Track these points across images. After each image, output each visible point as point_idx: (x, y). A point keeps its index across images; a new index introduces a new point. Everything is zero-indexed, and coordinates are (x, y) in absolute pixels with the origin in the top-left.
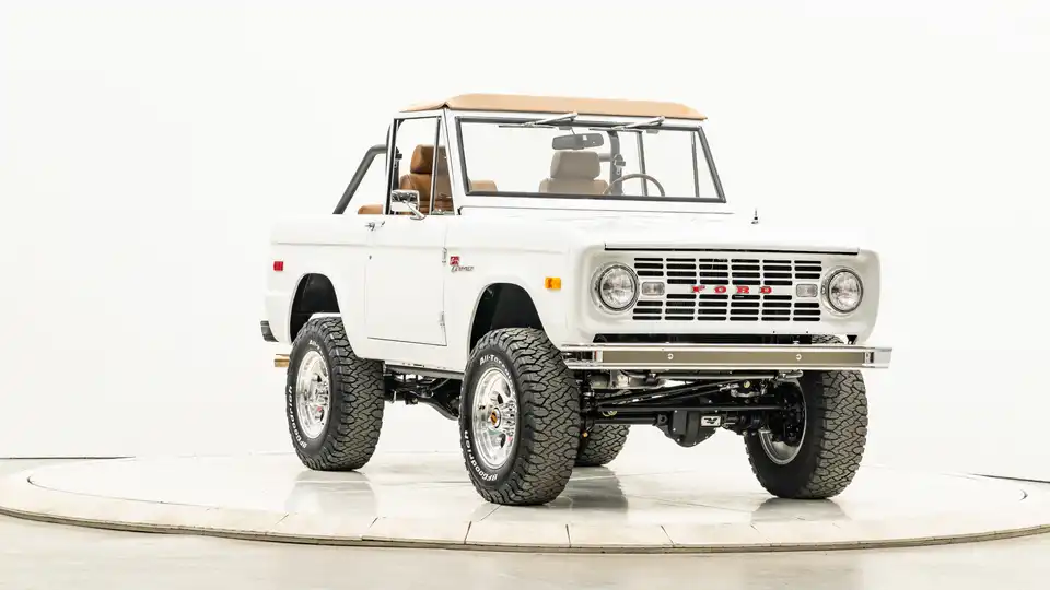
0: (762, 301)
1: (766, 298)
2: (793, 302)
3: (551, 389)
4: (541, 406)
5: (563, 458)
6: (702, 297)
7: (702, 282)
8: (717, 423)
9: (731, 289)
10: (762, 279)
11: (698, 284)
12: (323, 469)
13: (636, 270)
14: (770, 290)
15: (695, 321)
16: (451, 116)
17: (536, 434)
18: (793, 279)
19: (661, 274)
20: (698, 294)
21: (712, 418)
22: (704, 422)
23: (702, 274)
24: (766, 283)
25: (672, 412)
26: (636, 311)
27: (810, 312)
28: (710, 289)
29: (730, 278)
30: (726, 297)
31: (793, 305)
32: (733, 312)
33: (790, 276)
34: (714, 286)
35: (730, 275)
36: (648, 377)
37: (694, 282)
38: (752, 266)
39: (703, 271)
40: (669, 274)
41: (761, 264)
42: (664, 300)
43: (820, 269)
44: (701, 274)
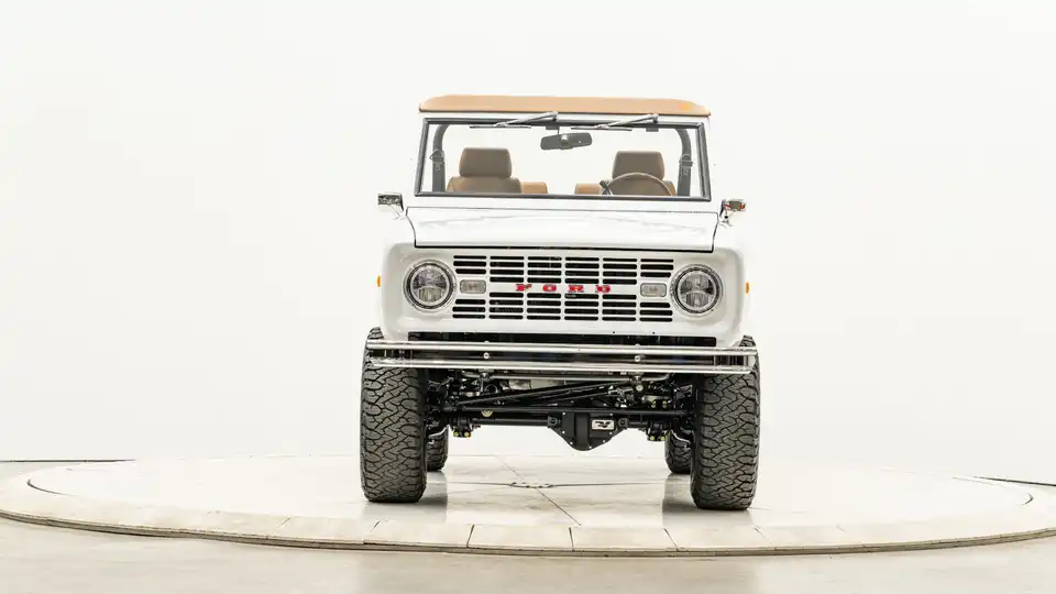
0: (600, 300)
1: (605, 297)
2: (638, 301)
3: (387, 387)
4: (374, 404)
5: (400, 457)
6: (530, 295)
7: (531, 280)
8: (611, 426)
9: (563, 288)
10: (601, 278)
11: (525, 283)
13: (458, 268)
14: (608, 289)
15: (525, 320)
17: (368, 432)
18: (638, 278)
19: (481, 272)
20: (525, 293)
21: (605, 422)
22: (595, 425)
23: (530, 273)
24: (605, 282)
26: (455, 309)
27: (660, 312)
28: (538, 288)
29: (563, 277)
30: (559, 296)
31: (638, 305)
32: (567, 311)
33: (635, 274)
34: (542, 285)
35: (563, 273)
38: (592, 264)
39: (531, 269)
40: (493, 272)
41: (601, 263)
42: (488, 298)
43: (671, 267)
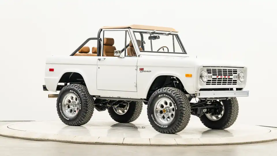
0: (227, 80)
2: (233, 80)
4: (184, 107)
7: (218, 75)
10: (228, 74)
12: (75, 126)
13: (207, 72)
14: (229, 77)
15: (216, 85)
16: (131, 30)
17: (183, 115)
18: (233, 74)
19: (211, 73)
20: (217, 78)
21: (205, 110)
25: (198, 108)
26: (207, 83)
27: (235, 82)
28: (219, 77)
29: (223, 74)
30: (222, 79)
32: (223, 83)
36: (206, 99)
37: (216, 75)
40: (213, 73)
41: (227, 70)
42: (212, 80)
43: (237, 71)
44: (218, 73)
